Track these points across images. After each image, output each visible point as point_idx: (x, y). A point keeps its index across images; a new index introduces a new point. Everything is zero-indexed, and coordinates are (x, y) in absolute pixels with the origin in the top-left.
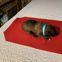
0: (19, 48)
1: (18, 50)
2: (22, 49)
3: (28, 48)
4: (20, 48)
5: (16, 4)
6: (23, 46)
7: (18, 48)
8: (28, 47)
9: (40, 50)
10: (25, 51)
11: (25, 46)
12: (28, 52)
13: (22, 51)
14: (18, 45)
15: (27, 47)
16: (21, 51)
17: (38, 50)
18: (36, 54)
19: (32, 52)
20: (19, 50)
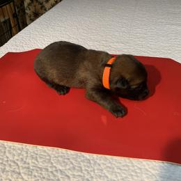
0: (16, 158)
1: (10, 165)
2: (29, 161)
3: (50, 153)
4: (19, 155)
5: (7, 18)
6: (30, 147)
7: (11, 158)
8: (49, 148)
9: (95, 156)
10: (40, 165)
11: (40, 147)
12: (50, 170)
13: (28, 168)
14: (10, 147)
15: (46, 148)
16: (23, 168)
17: (87, 155)
18: (81, 171)
19: (68, 167)
20: (17, 165)
